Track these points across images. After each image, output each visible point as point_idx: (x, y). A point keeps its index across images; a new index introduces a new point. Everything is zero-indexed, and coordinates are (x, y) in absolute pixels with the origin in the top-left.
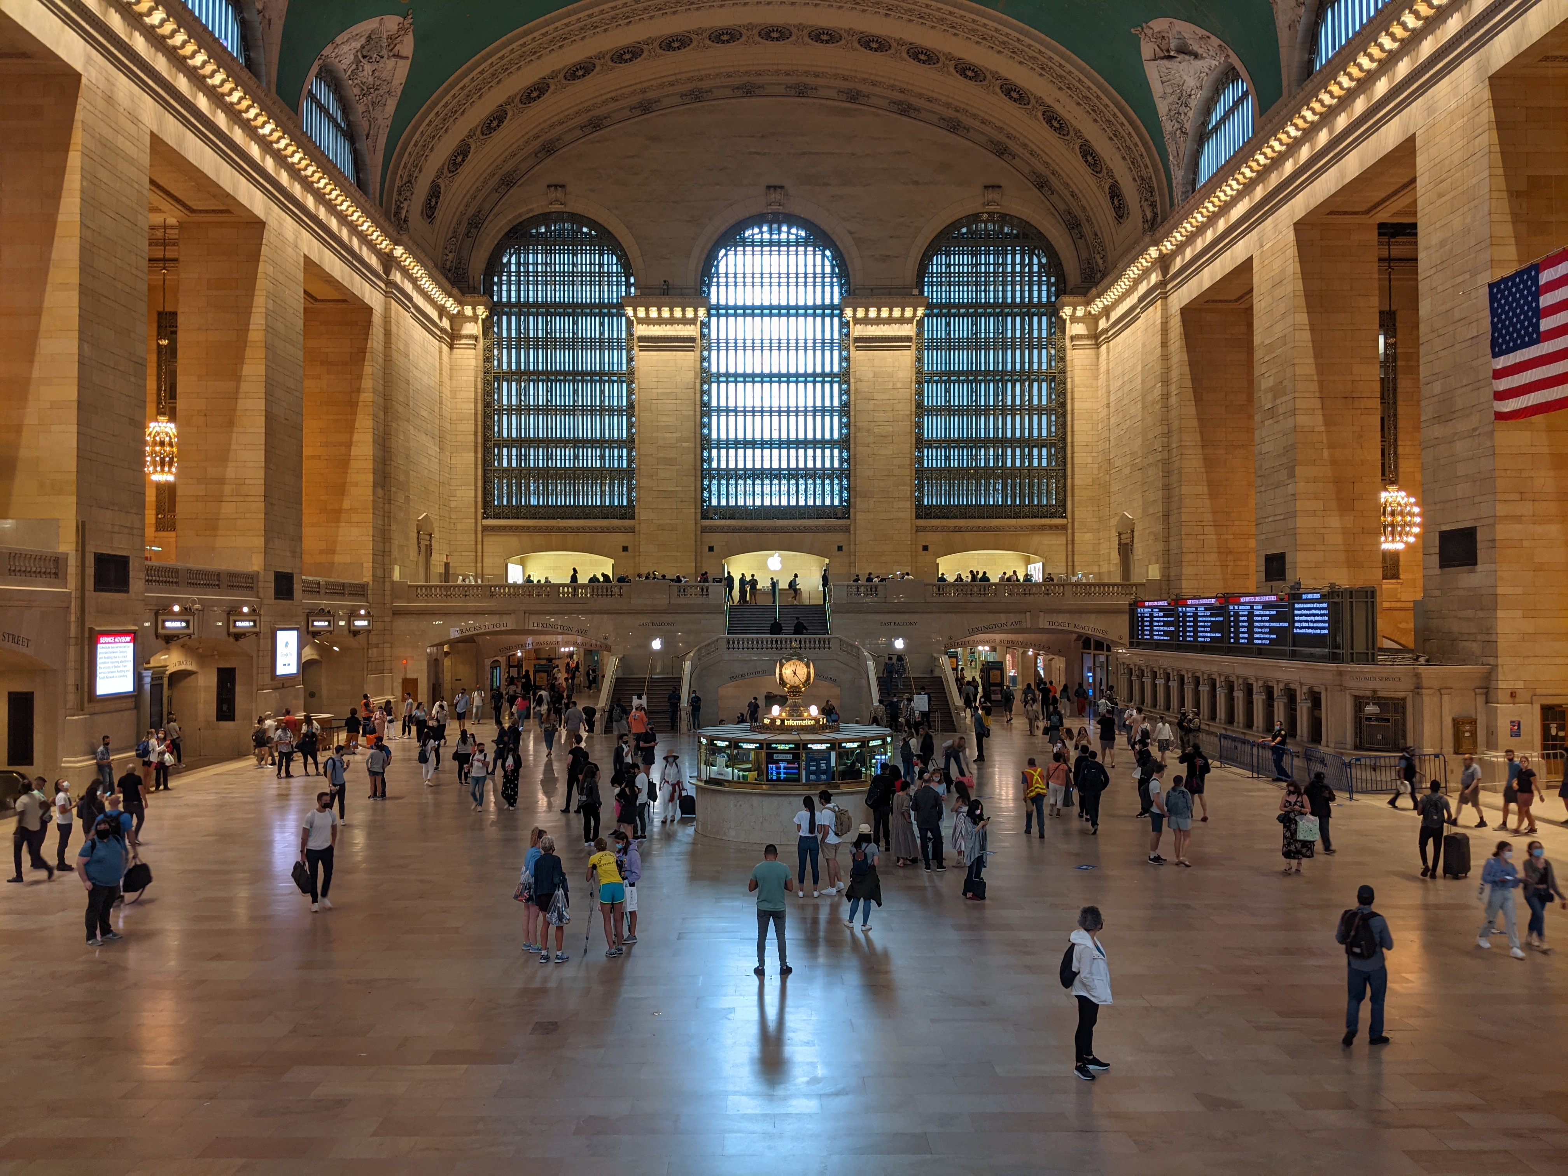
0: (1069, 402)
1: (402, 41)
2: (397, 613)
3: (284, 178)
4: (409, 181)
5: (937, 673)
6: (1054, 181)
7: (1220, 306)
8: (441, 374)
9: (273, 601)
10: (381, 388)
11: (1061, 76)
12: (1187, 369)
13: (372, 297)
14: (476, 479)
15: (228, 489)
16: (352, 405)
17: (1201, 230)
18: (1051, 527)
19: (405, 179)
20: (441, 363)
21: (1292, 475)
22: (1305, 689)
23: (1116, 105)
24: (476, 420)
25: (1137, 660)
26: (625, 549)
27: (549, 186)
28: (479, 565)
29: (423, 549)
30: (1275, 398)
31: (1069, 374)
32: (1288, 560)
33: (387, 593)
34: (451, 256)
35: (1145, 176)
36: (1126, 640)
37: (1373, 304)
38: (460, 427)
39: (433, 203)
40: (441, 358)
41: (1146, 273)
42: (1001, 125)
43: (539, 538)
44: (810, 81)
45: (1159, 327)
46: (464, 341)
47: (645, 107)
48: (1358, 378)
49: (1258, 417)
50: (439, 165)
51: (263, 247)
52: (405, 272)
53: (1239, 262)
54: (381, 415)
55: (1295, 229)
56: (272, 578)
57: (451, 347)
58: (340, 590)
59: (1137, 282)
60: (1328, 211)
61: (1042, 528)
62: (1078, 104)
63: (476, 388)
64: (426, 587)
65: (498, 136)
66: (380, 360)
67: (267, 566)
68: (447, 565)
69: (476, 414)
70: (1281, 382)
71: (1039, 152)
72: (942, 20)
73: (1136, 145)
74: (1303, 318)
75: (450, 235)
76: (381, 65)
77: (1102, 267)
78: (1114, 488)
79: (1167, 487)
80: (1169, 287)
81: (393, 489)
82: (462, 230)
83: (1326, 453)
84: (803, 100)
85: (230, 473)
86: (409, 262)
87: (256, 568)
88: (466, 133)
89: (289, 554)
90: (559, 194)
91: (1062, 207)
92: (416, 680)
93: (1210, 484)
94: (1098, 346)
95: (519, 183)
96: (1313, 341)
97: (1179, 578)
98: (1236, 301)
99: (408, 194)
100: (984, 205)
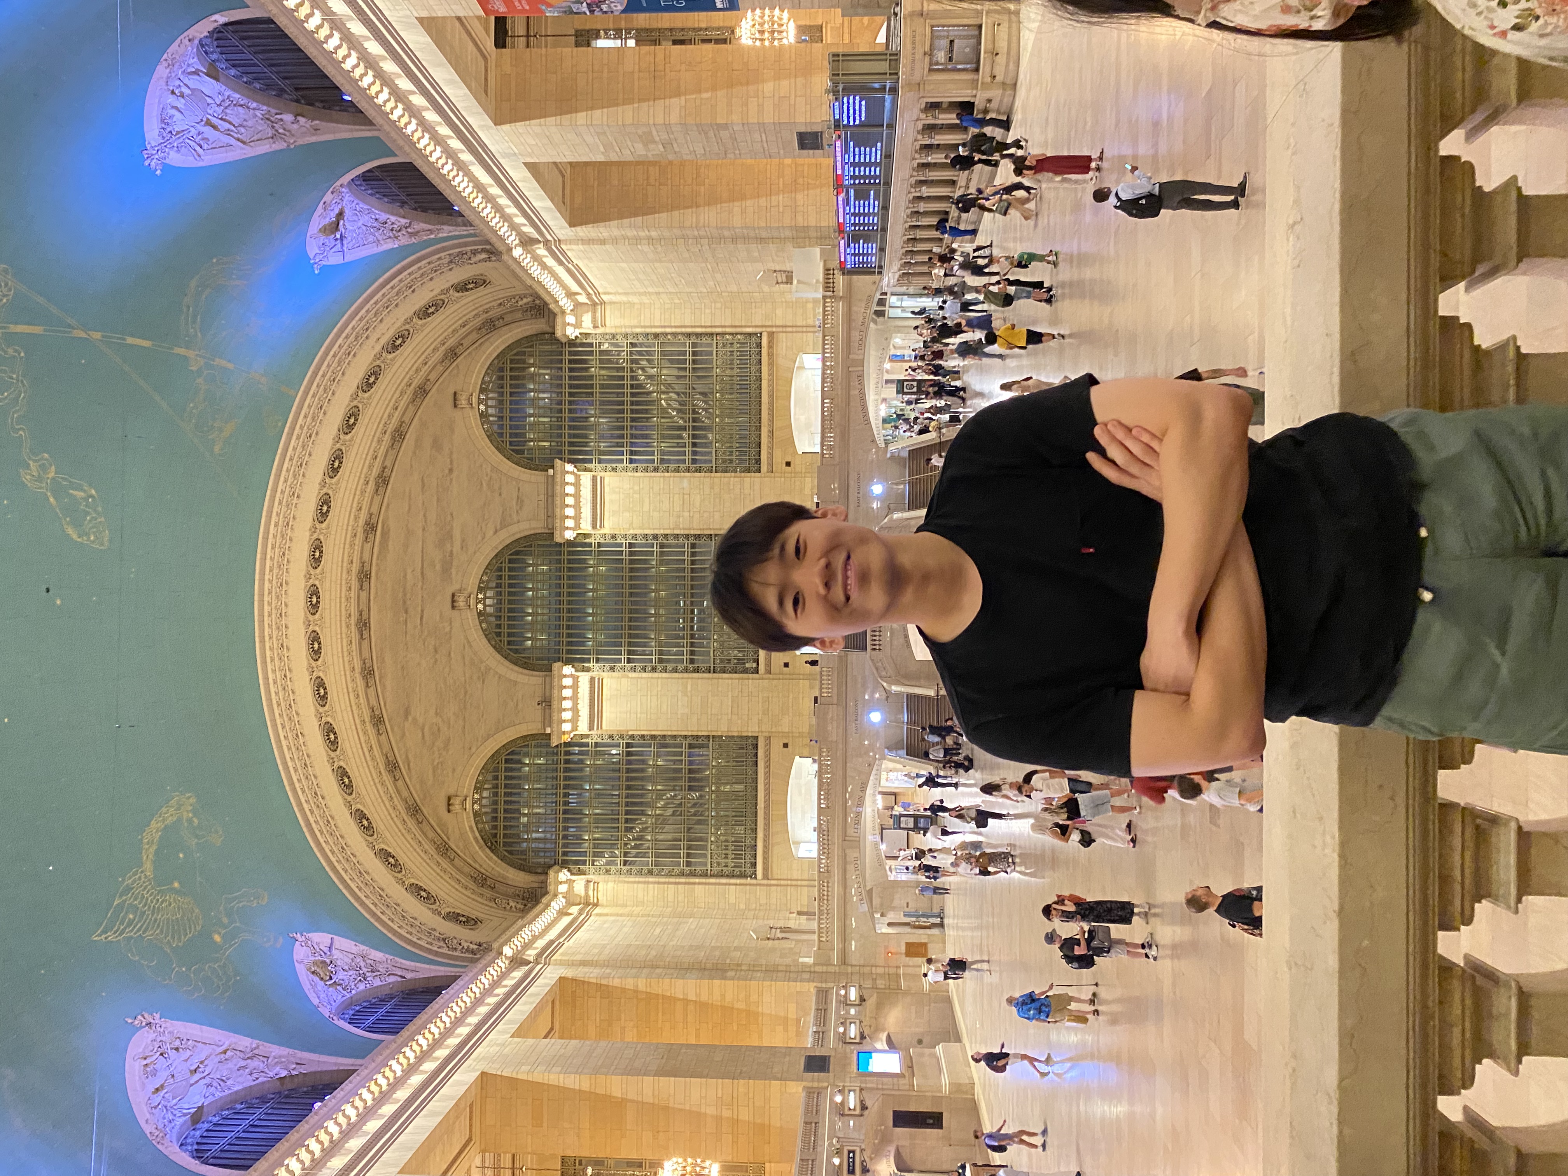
0: (654, 330)
1: (318, 944)
2: (844, 961)
3: (442, 1053)
4: (444, 940)
5: (905, 454)
6: (450, 343)
7: (568, 191)
8: (621, 915)
9: (831, 1074)
10: (634, 971)
11: (356, 338)
12: (626, 221)
13: (549, 976)
14: (719, 884)
15: (726, 1113)
16: (650, 998)
17: (498, 209)
18: (770, 346)
19: (442, 944)
20: (611, 915)
21: (725, 126)
22: (923, 116)
23: (383, 286)
24: (665, 883)
25: (895, 268)
26: (786, 745)
27: (449, 811)
28: (799, 883)
29: (784, 935)
30: (654, 142)
31: (629, 331)
32: (803, 129)
33: (825, 968)
34: (512, 904)
35: (447, 260)
36: (876, 277)
37: (569, 52)
38: (671, 898)
39: (464, 919)
40: (607, 915)
41: (536, 258)
42: (398, 392)
43: (775, 828)
44: (355, 568)
45: (586, 247)
46: (591, 893)
47: (378, 721)
48: (637, 67)
49: (671, 157)
50: (429, 913)
51: (504, 1074)
52: (527, 946)
53: (529, 175)
54: (658, 971)
55: (500, 124)
56: (810, 1075)
57: (596, 905)
58: (822, 1014)
59: (544, 266)
60: (484, 95)
61: (771, 355)
62: (381, 321)
63: (635, 882)
64: (820, 933)
65: (402, 858)
66: (608, 971)
67: (799, 1079)
68: (800, 913)
69: (659, 883)
70: (640, 137)
71: (423, 357)
72: (303, 447)
73: (419, 268)
74: (581, 117)
75: (492, 904)
76: (339, 963)
77: (530, 299)
78: (734, 288)
79: (734, 240)
80: (549, 238)
81: (728, 961)
82: (488, 893)
83: (705, 95)
84: (373, 574)
85: (711, 1111)
86: (517, 942)
87: (800, 1089)
88: (399, 887)
89: (787, 1059)
90: (456, 802)
91: (474, 336)
92: (907, 944)
93: (732, 200)
94: (603, 303)
95: (445, 838)
96: (603, 108)
97: (818, 228)
98: (563, 176)
99: (455, 941)
100: (472, 408)
